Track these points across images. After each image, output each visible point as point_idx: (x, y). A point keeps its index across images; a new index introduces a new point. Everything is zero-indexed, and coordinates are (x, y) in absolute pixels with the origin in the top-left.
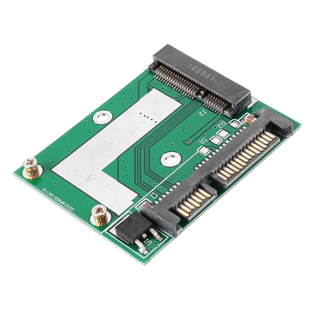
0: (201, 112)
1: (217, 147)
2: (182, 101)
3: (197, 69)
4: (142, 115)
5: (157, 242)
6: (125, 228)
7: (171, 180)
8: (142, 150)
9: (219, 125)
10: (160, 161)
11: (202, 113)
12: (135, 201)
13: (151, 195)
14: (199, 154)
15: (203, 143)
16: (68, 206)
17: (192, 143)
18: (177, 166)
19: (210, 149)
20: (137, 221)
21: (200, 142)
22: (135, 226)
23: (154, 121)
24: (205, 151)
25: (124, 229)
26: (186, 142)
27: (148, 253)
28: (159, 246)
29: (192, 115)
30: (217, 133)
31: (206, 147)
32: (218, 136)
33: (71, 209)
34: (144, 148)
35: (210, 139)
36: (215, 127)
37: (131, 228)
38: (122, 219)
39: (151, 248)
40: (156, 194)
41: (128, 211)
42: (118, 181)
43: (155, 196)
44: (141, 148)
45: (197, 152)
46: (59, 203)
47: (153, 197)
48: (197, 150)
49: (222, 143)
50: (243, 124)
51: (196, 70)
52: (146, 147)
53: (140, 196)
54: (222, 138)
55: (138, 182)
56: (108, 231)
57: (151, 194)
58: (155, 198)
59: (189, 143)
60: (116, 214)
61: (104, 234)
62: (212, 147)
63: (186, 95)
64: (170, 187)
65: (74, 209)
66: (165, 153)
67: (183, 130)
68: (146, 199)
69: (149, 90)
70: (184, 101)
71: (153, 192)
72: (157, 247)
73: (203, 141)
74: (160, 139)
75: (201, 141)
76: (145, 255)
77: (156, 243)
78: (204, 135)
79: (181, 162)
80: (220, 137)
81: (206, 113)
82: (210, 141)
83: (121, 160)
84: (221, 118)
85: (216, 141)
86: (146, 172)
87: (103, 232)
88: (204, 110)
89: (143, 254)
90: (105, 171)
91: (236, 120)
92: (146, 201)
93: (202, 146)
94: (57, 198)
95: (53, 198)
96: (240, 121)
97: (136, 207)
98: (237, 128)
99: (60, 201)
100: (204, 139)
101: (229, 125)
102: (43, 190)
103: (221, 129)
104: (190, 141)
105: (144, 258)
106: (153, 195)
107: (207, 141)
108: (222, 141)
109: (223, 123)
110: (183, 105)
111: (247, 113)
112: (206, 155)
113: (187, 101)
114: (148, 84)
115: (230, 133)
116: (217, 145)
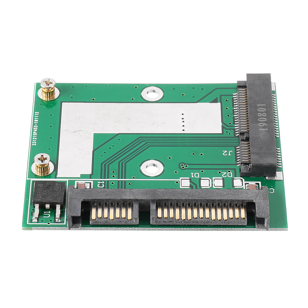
1: (198, 188)
2: (225, 131)
3: (262, 113)
4: (183, 116)
5: (53, 220)
6: (41, 188)
7: (129, 184)
8: (144, 143)
9: (225, 173)
10: (142, 163)
11: (227, 153)
12: (83, 176)
13: (99, 183)
14: (177, 182)
15: (192, 177)
16: (35, 139)
17: (186, 169)
18: (149, 177)
19: (191, 186)
20: (55, 191)
21: (192, 173)
22: (49, 193)
23: (183, 128)
24: (185, 183)
25: (39, 188)
26: (182, 165)
27: (35, 222)
28: (50, 224)
29: (216, 148)
30: (213, 178)
31: (190, 182)
32: (212, 181)
33: (34, 143)
34: (147, 143)
35: (202, 178)
36: (220, 172)
37: (44, 192)
39: (42, 221)
40: (104, 185)
41: (67, 180)
42: (93, 151)
43: (101, 185)
44: (144, 141)
45: (178, 180)
46: (33, 131)
47: (99, 184)
48: (181, 178)
50: (244, 188)
51: (260, 112)
52: (148, 143)
53: (90, 176)
54: (212, 185)
55: (105, 165)
57: (101, 181)
58: (99, 187)
59: (183, 167)
60: (56, 174)
61: (28, 181)
62: (195, 184)
65: (35, 145)
66: (155, 159)
67: (194, 154)
68: (92, 182)
69: (215, 101)
70: (227, 132)
71: (104, 181)
72: (47, 224)
73: (195, 175)
74: (167, 146)
76: (31, 222)
77: (51, 221)
78: (202, 171)
79: (155, 177)
80: (212, 183)
81: (229, 155)
82: (200, 179)
83: (117, 138)
84: (235, 169)
85: (205, 183)
86: (122, 162)
87: (30, 179)
88: (232, 152)
89: (32, 220)
90: (96, 135)
91: (243, 180)
92: (90, 183)
93: (189, 178)
94: (37, 127)
95: (34, 124)
96: (246, 184)
97: (76, 182)
98: (235, 187)
99: (36, 130)
100: (198, 174)
101: (233, 179)
102: (36, 113)
103: (222, 178)
104: (186, 166)
105: (28, 223)
106: (101, 183)
107: (198, 177)
108: (209, 187)
109: (230, 174)
110: (222, 134)
111: (259, 182)
112: (181, 187)
113: (230, 134)
114: (221, 95)
115: (223, 186)
116: (200, 187)
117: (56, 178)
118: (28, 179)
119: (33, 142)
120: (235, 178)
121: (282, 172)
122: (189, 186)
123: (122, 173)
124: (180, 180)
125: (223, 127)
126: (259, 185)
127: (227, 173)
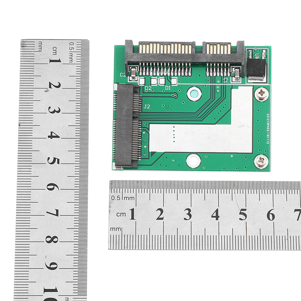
2: (147, 126)
4: (174, 139)
5: (253, 51)
7: (208, 81)
8: (199, 116)
9: (149, 90)
10: (200, 99)
11: (147, 106)
12: (237, 87)
13: (227, 82)
14: (179, 82)
15: (169, 86)
16: (268, 119)
17: (173, 93)
18: (196, 87)
19: (171, 79)
21: (170, 89)
23: (174, 129)
24: (174, 81)
26: (176, 96)
27: (264, 50)
28: (255, 48)
30: (157, 85)
32: (158, 83)
35: (164, 85)
36: (153, 90)
38: (254, 83)
39: (260, 51)
41: (246, 84)
42: (231, 109)
43: (226, 79)
44: (199, 117)
45: (178, 84)
46: (269, 126)
48: (177, 85)
49: (162, 76)
50: (138, 77)
53: (232, 87)
55: (223, 97)
56: (266, 83)
57: (226, 83)
59: (175, 94)
60: (253, 89)
61: (270, 83)
62: (168, 79)
63: (141, 129)
64: (214, 77)
65: (267, 114)
66: (192, 101)
67: (168, 106)
68: (231, 82)
69: (153, 153)
70: (146, 125)
71: (224, 83)
72: (257, 48)
73: (168, 88)
76: (266, 50)
77: (255, 51)
78: (163, 91)
79: (192, 87)
80: (158, 81)
81: (146, 105)
82: (165, 84)
83: (216, 120)
84: (143, 93)
85: (162, 81)
86: (213, 99)
87: (269, 85)
88: (144, 108)
89: (266, 52)
90: (229, 123)
91: (138, 84)
92: (232, 81)
93: (172, 85)
94: (267, 130)
95: (269, 132)
96: (137, 81)
97: (241, 83)
98: (144, 78)
99: (268, 127)
100: (166, 89)
101: (145, 85)
102: (269, 143)
103: (152, 85)
104: (173, 95)
105: (268, 49)
106: (226, 81)
107: (166, 86)
108: (160, 78)
109: (146, 89)
110: (150, 124)
111: (128, 81)
112: (177, 78)
113: (145, 123)
114: (148, 158)
115: (151, 78)
116: (165, 78)
117: (253, 86)
118: (270, 85)
119: (269, 116)
120: (143, 85)
121: (114, 90)
122: (172, 79)
123: (213, 90)
124: (177, 84)
125: (149, 129)
126: (129, 80)
127: (148, 89)
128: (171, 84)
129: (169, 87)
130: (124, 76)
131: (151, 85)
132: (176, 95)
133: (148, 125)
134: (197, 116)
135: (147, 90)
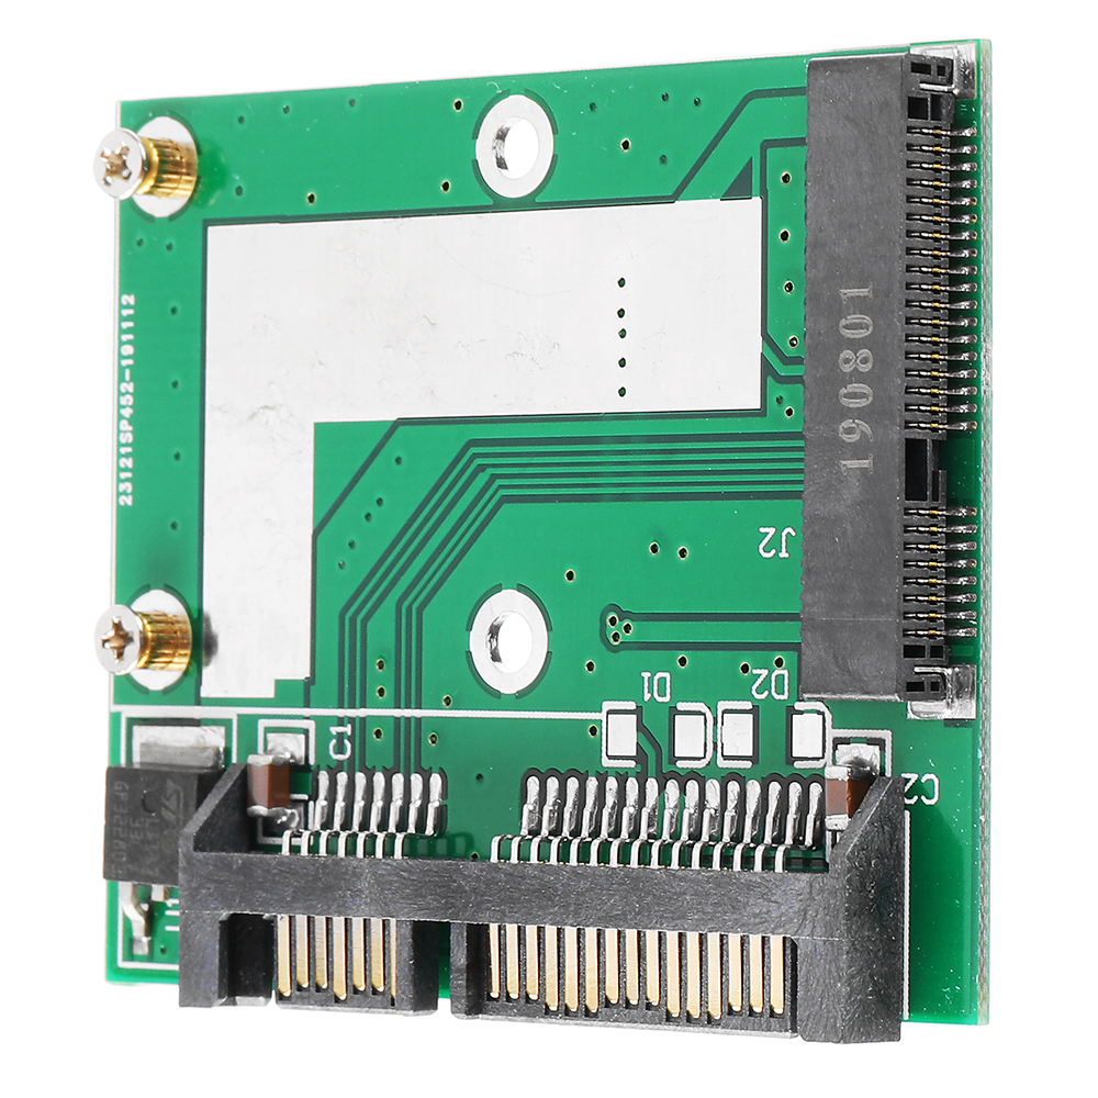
0: (772, 531)
1: (666, 768)
2: (774, 390)
4: (621, 298)
7: (434, 739)
8: (482, 479)
9: (764, 673)
11: (775, 543)
12: (284, 692)
13: (334, 730)
14: (593, 731)
15: (647, 697)
16: (127, 468)
17: (626, 646)
18: (500, 695)
19: (640, 757)
21: (646, 675)
23: (622, 378)
24: (621, 737)
26: (613, 621)
30: (722, 705)
31: (641, 727)
32: (715, 723)
33: (125, 493)
34: (491, 480)
35: (681, 706)
36: (745, 669)
37: (135, 829)
38: (196, 723)
39: (164, 951)
40: (349, 747)
41: (231, 713)
42: (315, 535)
43: (340, 749)
44: (482, 468)
45: (597, 716)
46: (120, 417)
47: (334, 741)
48: (607, 706)
49: (692, 775)
50: (829, 773)
52: (499, 482)
53: (308, 692)
54: (715, 747)
55: (353, 620)
56: (131, 723)
57: (341, 722)
58: (335, 756)
59: (616, 637)
60: (199, 682)
61: (114, 722)
62: (655, 753)
64: (402, 769)
65: (130, 502)
66: (519, 588)
67: (656, 547)
68: (311, 725)
70: (780, 400)
73: (657, 683)
75: (651, 680)
76: (132, 958)
78: (682, 661)
79: (521, 694)
80: (715, 734)
81: (784, 554)
82: (674, 712)
83: (393, 448)
84: (798, 650)
85: (689, 740)
86: (406, 604)
87: (119, 708)
88: (793, 534)
89: (131, 943)
91: (828, 716)
92: (306, 734)
93: (632, 706)
94: (131, 387)
96: (838, 742)
97: (262, 723)
98: (797, 764)
99: (128, 413)
100: (667, 675)
101: (791, 711)
102: (124, 300)
103: (750, 705)
104: (627, 628)
105: (120, 963)
106: (340, 736)
107: (667, 699)
108: (705, 762)
109: (780, 678)
110: (760, 413)
111: (886, 735)
112: (606, 762)
113: (789, 412)
114: (767, 145)
115: (754, 759)
116: (673, 759)
117: (198, 701)
118: (113, 708)
119: (122, 487)
120: (797, 706)
121: (975, 668)
122: (635, 753)
123: (408, 671)
124: (603, 716)
125: (767, 369)
126: (882, 749)
127: (769, 676)
128: (638, 712)
129: (651, 691)
130: (914, 777)
131: (755, 711)
132: (612, 630)
133: (772, 401)
134: (494, 477)
135: (778, 672)
